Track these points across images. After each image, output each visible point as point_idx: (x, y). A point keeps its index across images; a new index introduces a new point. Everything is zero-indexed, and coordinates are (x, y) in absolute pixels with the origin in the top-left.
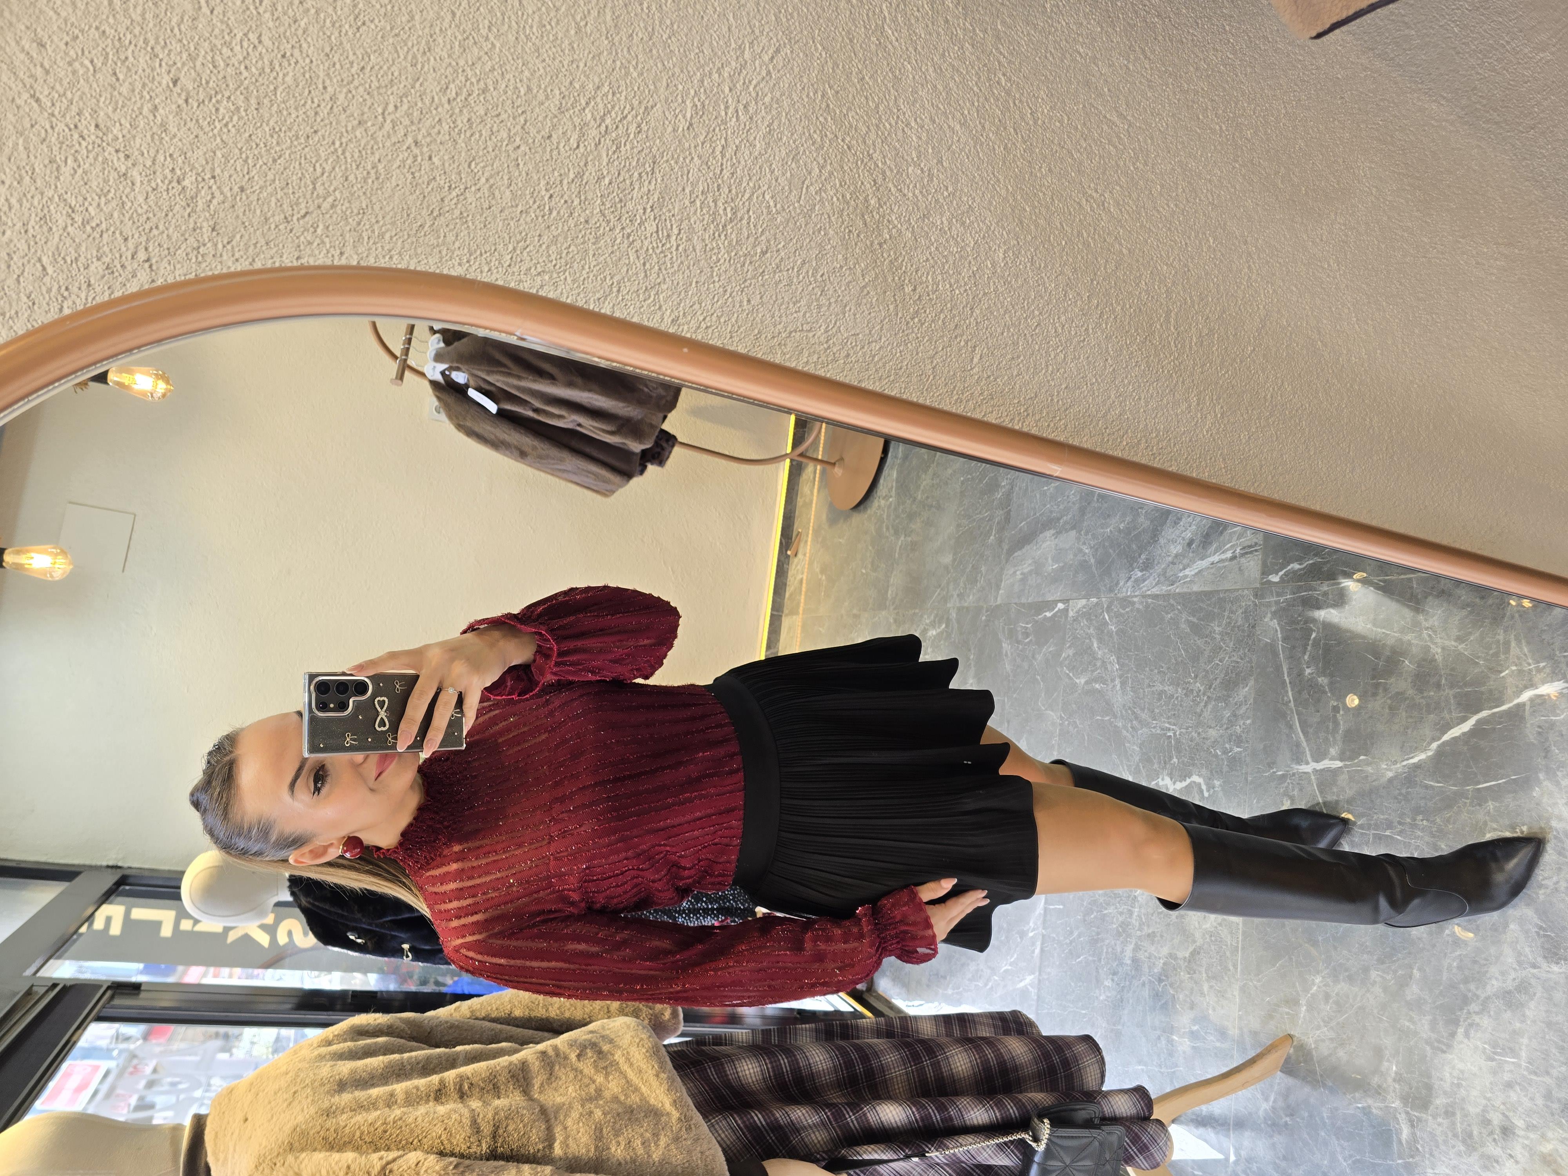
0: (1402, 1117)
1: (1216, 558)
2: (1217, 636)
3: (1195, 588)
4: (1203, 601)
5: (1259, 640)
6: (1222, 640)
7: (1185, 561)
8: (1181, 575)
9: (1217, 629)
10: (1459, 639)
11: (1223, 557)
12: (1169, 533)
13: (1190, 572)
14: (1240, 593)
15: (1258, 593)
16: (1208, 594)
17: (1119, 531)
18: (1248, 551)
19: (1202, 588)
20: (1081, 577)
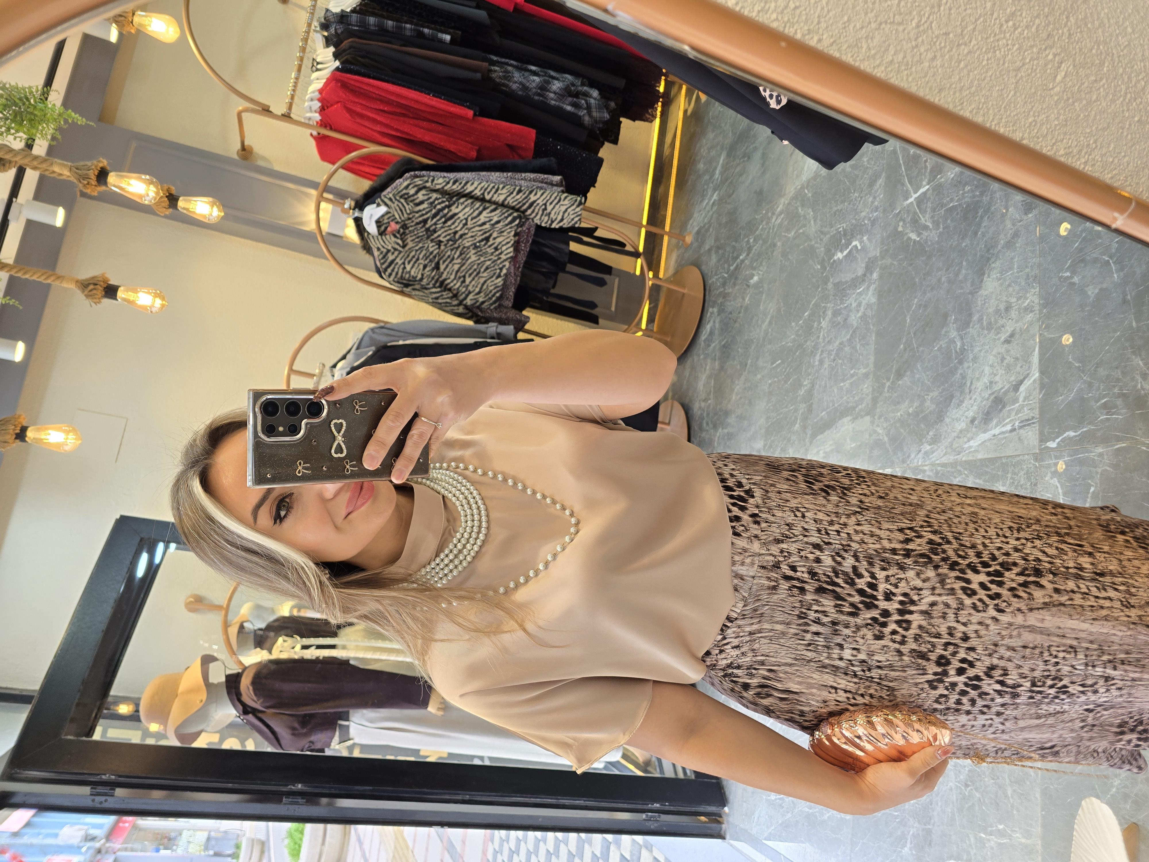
1: (997, 431)
3: (980, 456)
4: (987, 466)
7: (969, 435)
8: (965, 446)
11: (1004, 429)
12: (953, 413)
13: (974, 444)
14: (1021, 457)
15: (1037, 458)
16: (992, 461)
17: (909, 414)
18: (1026, 423)
19: (986, 456)
20: (876, 452)
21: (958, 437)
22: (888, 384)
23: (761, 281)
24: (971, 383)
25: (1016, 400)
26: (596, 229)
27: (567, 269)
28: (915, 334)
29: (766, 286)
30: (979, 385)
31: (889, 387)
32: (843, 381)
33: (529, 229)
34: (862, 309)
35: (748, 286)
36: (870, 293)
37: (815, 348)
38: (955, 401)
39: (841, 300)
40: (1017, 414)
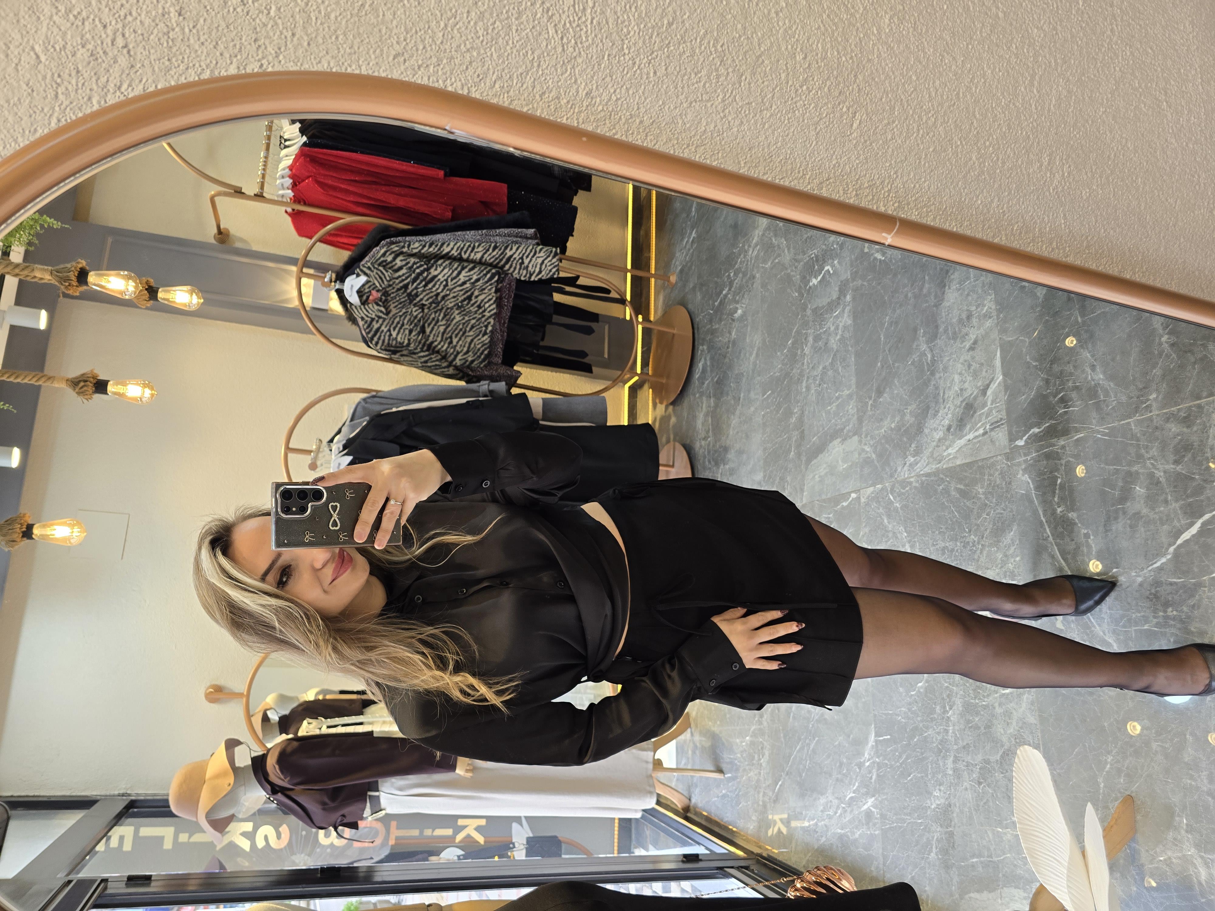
0: (1198, 862)
1: (971, 436)
2: (982, 496)
3: (958, 462)
4: (966, 471)
5: (1016, 493)
6: (986, 498)
7: (947, 443)
8: (945, 454)
9: (980, 490)
10: (1176, 462)
11: (977, 434)
12: (931, 423)
13: (952, 451)
14: (994, 458)
15: (1009, 457)
16: (969, 465)
17: (892, 429)
18: (996, 426)
19: (964, 461)
20: (866, 470)
21: (938, 446)
22: (870, 402)
23: (744, 314)
24: (944, 393)
25: (984, 405)
26: (577, 277)
27: (554, 321)
28: (889, 351)
29: (749, 318)
30: (951, 394)
31: (871, 405)
32: (830, 404)
33: (510, 284)
34: (840, 332)
35: (733, 320)
36: (846, 315)
37: (801, 375)
38: (931, 412)
39: (820, 325)
40: (987, 417)
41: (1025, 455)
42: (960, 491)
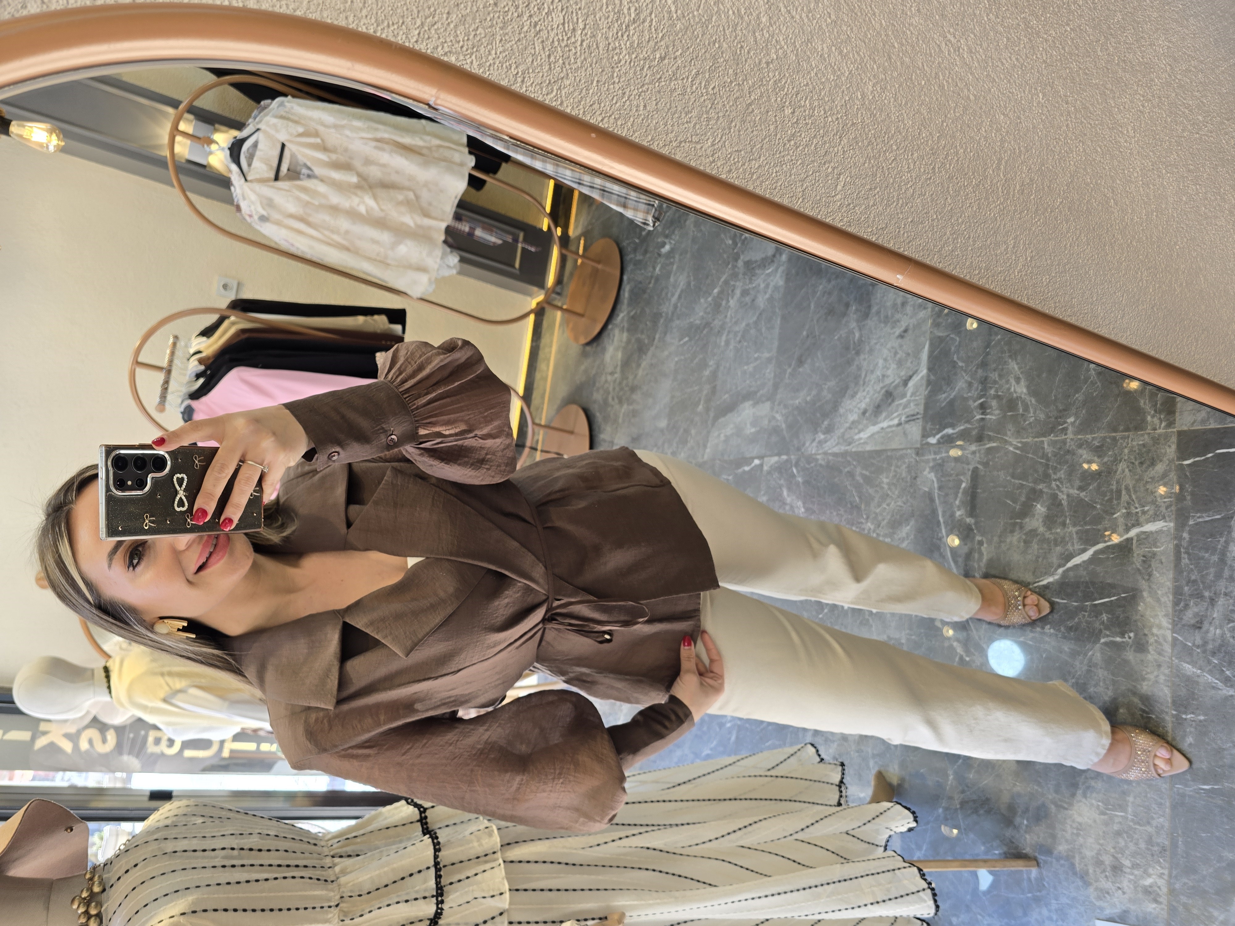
1: (885, 424)
2: (885, 486)
3: (868, 448)
4: (874, 458)
5: (920, 489)
6: (889, 489)
7: (861, 426)
8: (857, 437)
9: (885, 480)
10: (1081, 489)
11: (891, 423)
12: (848, 403)
13: (864, 435)
14: (904, 451)
15: (919, 452)
16: (878, 453)
17: (806, 402)
18: (911, 418)
19: (874, 448)
20: (774, 439)
21: (850, 428)
22: (789, 370)
23: (672, 251)
24: (866, 375)
25: (904, 396)
28: (818, 321)
29: (677, 256)
30: (872, 378)
31: (790, 373)
32: (747, 364)
34: (770, 291)
35: (659, 255)
36: (778, 275)
37: (722, 327)
38: (850, 392)
39: (750, 279)
40: (904, 409)
41: (935, 453)
42: (865, 477)
